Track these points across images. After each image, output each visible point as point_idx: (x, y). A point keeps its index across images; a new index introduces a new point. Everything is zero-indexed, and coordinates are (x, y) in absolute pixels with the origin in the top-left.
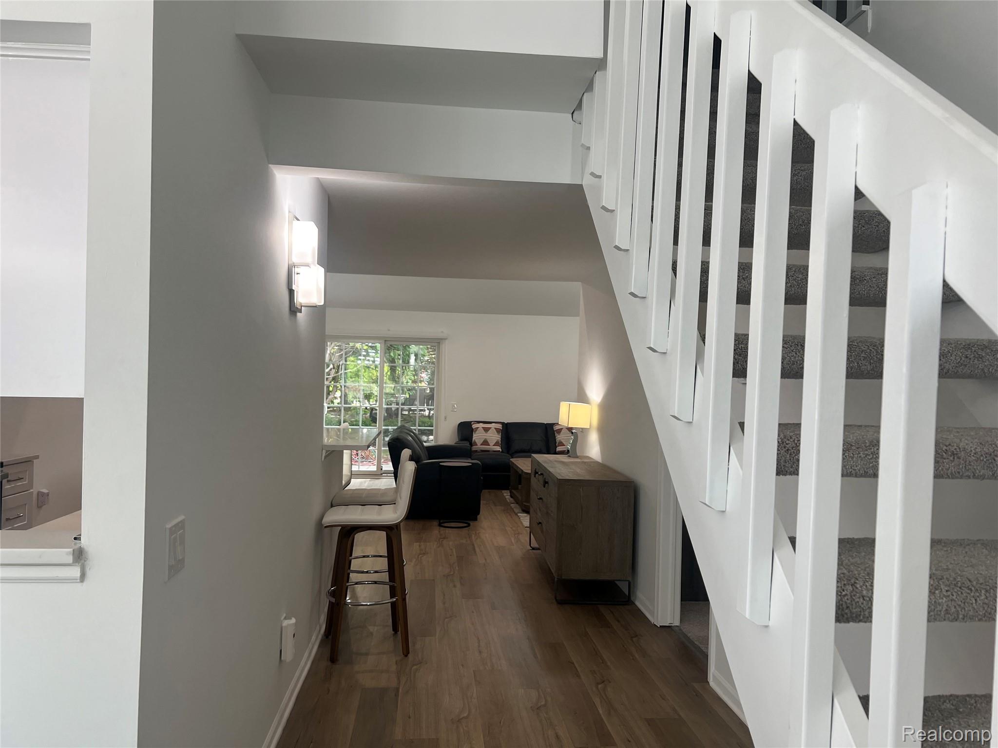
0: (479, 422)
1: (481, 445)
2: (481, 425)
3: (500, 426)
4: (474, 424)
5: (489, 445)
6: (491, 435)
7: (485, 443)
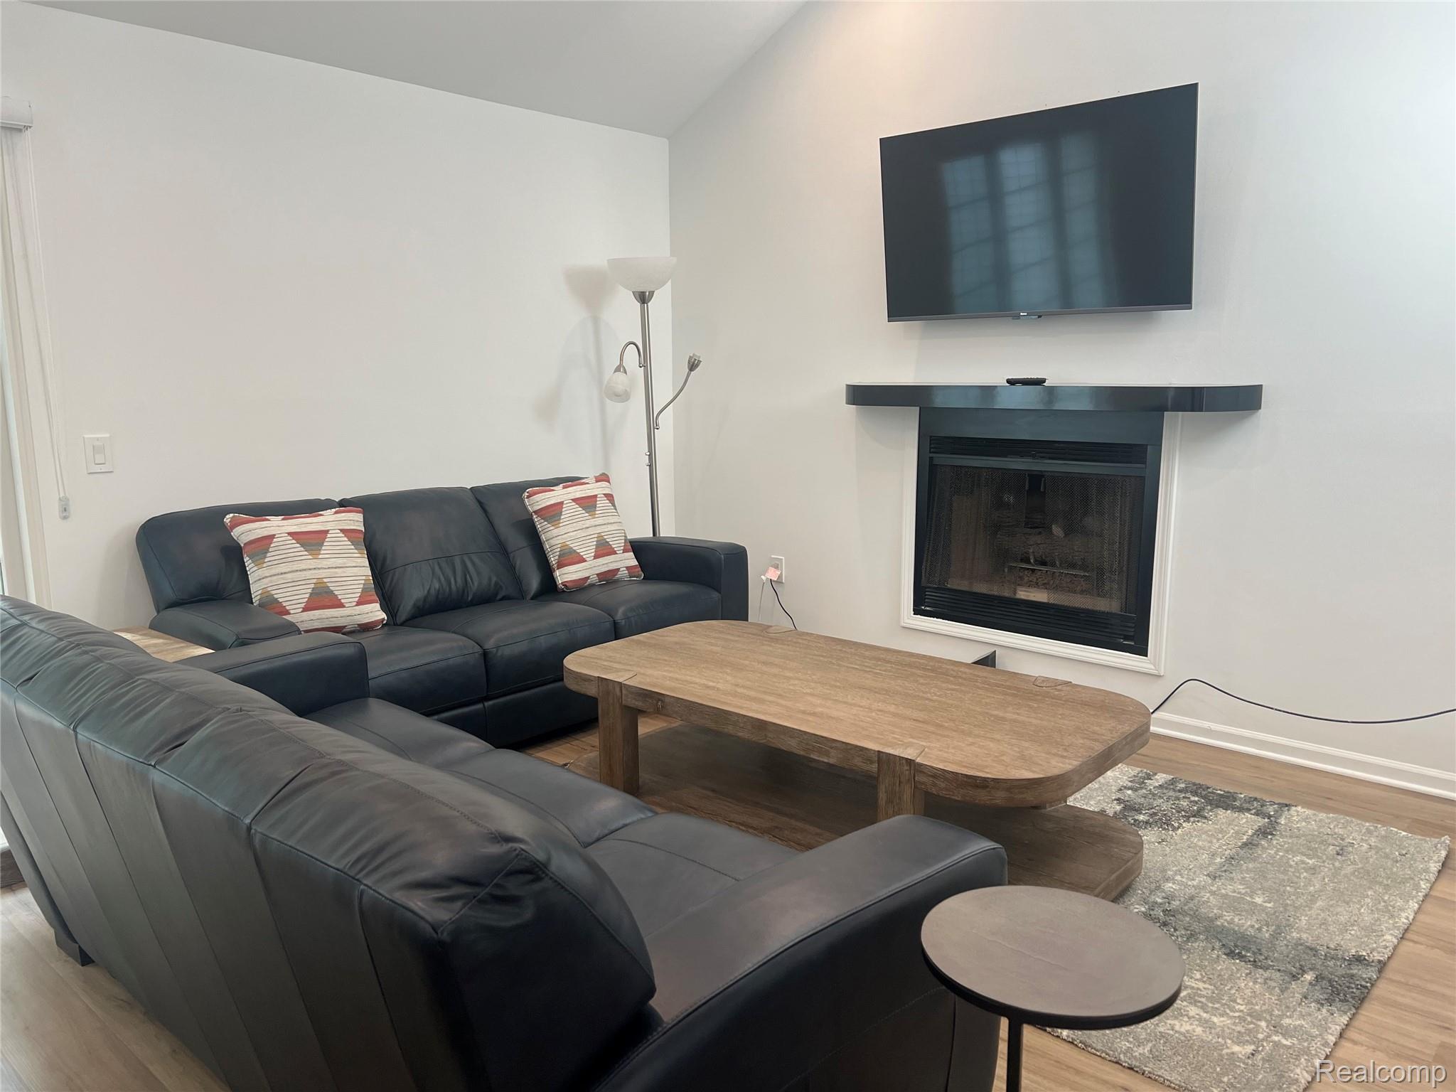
0: (260, 511)
1: (305, 610)
2: (275, 525)
3: (355, 520)
4: (236, 524)
5: (342, 606)
6: (339, 562)
7: (322, 597)
